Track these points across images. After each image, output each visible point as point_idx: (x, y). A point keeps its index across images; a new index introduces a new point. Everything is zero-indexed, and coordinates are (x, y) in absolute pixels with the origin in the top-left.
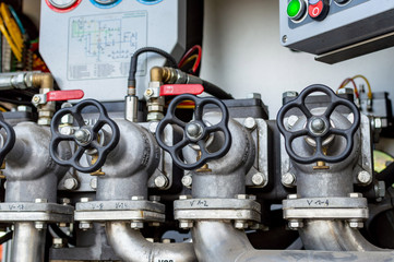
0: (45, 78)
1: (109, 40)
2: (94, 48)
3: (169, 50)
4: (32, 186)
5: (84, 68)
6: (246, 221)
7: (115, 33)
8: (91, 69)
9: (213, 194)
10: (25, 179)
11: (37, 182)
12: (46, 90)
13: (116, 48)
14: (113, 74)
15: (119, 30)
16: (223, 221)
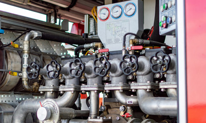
0: (99, 44)
1: (118, 30)
2: (114, 33)
3: (136, 33)
4: (94, 80)
5: (111, 40)
6: (150, 89)
7: (120, 28)
8: (113, 40)
9: (141, 81)
10: (91, 78)
11: (95, 79)
12: (99, 49)
13: (120, 33)
14: (120, 42)
15: (121, 26)
16: (144, 89)
